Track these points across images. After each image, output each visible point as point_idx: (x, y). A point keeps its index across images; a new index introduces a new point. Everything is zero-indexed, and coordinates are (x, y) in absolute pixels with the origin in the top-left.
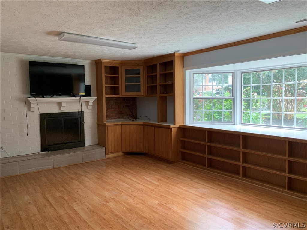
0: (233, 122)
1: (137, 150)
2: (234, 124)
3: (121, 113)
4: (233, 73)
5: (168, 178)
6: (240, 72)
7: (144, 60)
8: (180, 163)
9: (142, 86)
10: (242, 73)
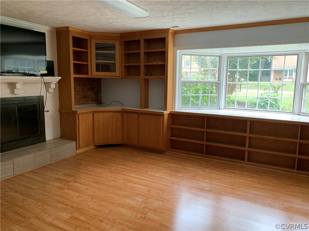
0: (218, 107)
1: (114, 142)
2: (219, 109)
3: (85, 97)
4: (219, 56)
5: (177, 171)
6: (227, 56)
7: (120, 34)
8: (169, 152)
9: (117, 65)
10: (228, 57)
